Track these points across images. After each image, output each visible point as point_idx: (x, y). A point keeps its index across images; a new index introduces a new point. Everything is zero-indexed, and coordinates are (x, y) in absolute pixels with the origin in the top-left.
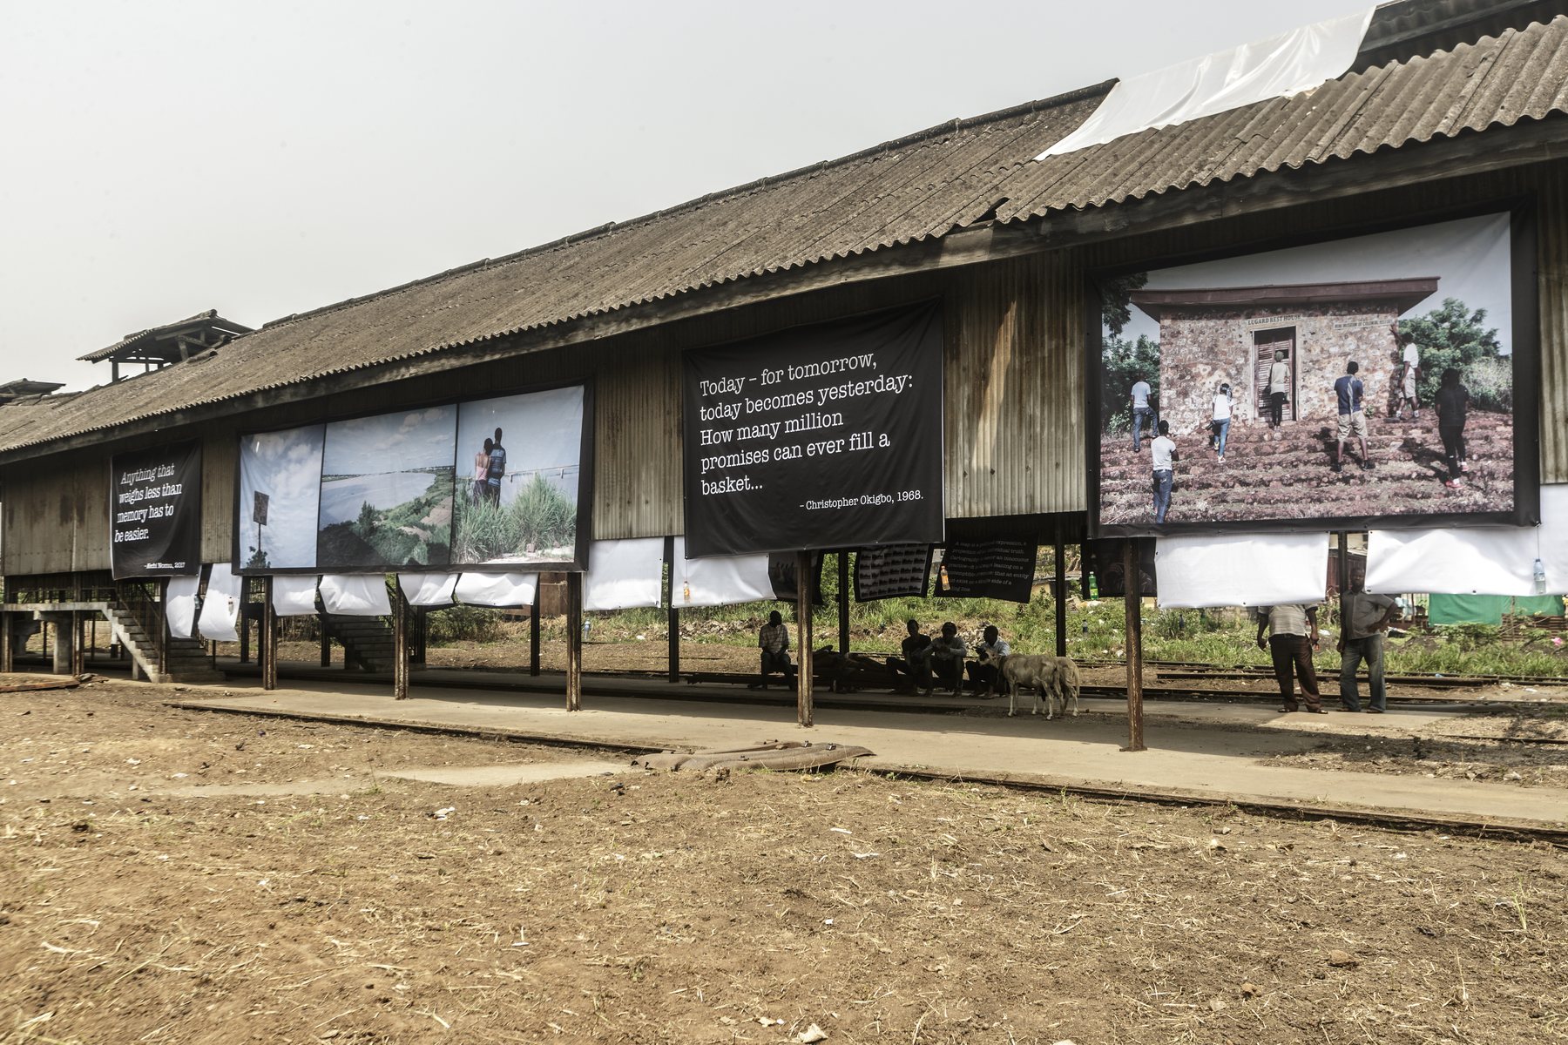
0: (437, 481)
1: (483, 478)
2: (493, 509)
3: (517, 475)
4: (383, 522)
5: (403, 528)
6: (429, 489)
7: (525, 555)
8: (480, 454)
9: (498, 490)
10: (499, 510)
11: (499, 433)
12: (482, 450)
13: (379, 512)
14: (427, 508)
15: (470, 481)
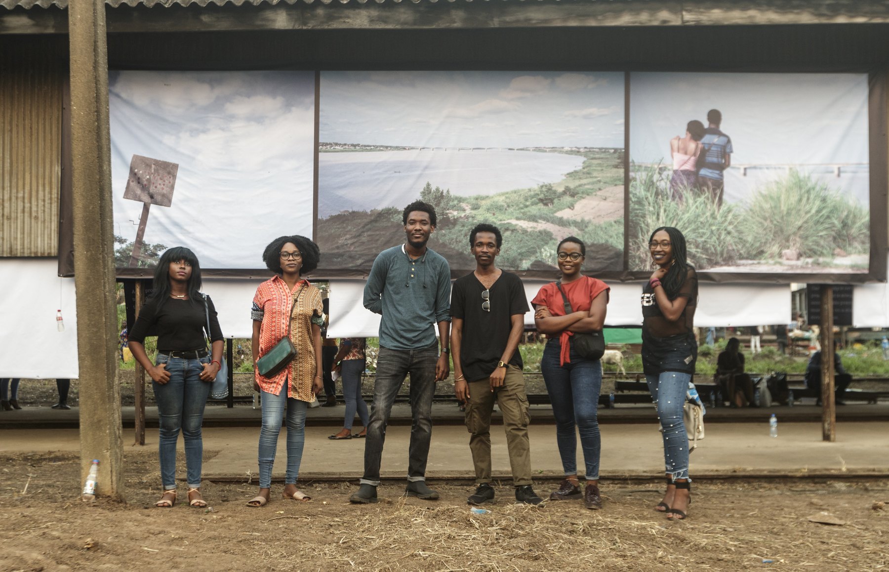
0: (586, 166)
1: (689, 166)
2: (712, 207)
3: (755, 168)
4: (468, 212)
5: (514, 222)
6: (570, 175)
7: (780, 264)
8: (679, 139)
9: (718, 185)
10: (724, 208)
11: (715, 117)
12: (683, 133)
13: (460, 200)
14: (567, 199)
15: (661, 170)
